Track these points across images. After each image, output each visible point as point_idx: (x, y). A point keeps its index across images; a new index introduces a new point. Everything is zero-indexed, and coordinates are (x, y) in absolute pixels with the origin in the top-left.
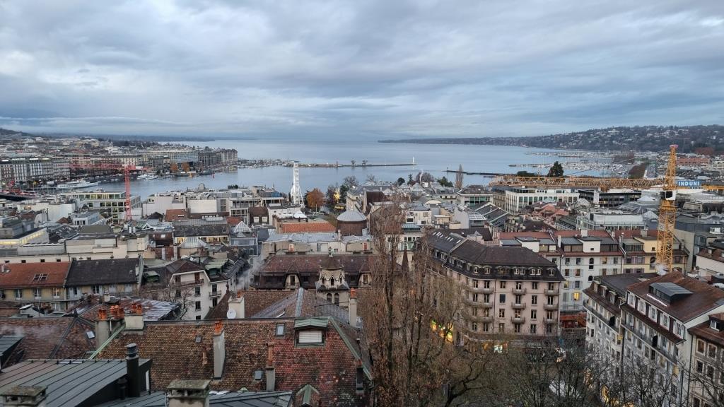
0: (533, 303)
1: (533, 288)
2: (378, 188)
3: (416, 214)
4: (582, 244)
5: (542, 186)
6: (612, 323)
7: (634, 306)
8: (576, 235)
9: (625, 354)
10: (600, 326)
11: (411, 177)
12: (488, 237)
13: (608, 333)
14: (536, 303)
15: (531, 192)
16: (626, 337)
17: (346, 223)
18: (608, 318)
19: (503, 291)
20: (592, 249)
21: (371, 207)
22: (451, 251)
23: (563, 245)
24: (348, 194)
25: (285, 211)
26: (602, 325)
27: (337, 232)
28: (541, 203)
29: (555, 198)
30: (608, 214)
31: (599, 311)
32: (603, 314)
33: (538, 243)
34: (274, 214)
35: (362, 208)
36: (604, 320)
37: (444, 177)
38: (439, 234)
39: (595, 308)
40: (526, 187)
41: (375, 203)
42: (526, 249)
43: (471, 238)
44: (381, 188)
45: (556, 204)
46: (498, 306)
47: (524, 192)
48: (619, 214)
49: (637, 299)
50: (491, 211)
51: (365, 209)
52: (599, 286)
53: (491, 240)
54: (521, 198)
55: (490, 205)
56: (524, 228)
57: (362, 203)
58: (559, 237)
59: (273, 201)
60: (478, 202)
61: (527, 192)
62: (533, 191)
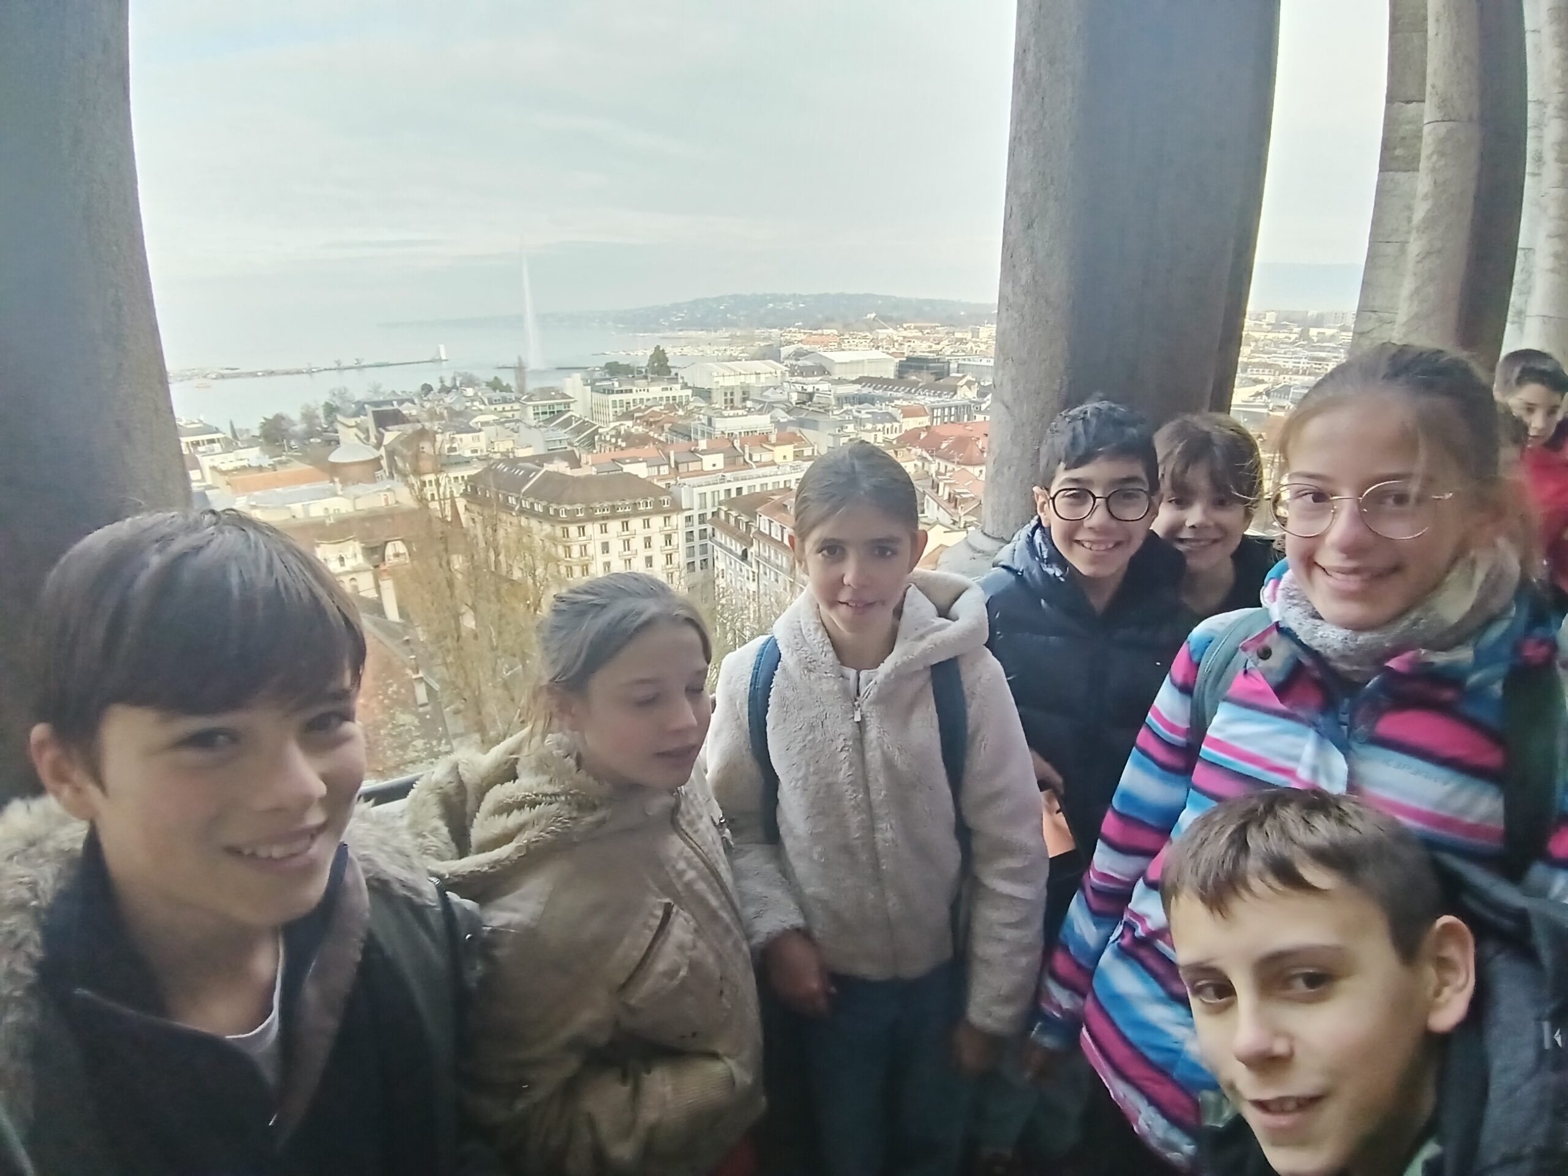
0: (646, 547)
1: (644, 527)
2: (390, 403)
3: (461, 440)
4: (701, 460)
5: (642, 382)
6: (744, 556)
7: (767, 532)
8: (693, 449)
9: (762, 592)
10: (731, 563)
11: (442, 381)
12: (576, 463)
13: (741, 570)
14: (650, 547)
15: (626, 391)
16: (761, 572)
17: (345, 465)
18: (739, 552)
19: (605, 537)
20: (714, 465)
21: (382, 435)
22: (523, 491)
23: (676, 463)
24: (339, 418)
25: (231, 456)
26: (733, 562)
27: (333, 481)
28: (643, 407)
29: (661, 398)
30: (729, 417)
31: (728, 545)
32: (733, 548)
33: (644, 464)
34: (212, 464)
35: (368, 438)
36: (736, 555)
37: (496, 378)
38: (501, 466)
39: (723, 542)
40: (620, 386)
41: (389, 428)
42: (629, 474)
43: (549, 467)
44: (395, 403)
45: (662, 407)
46: (601, 558)
47: (617, 392)
48: (743, 415)
49: (770, 522)
50: (574, 425)
51: (373, 440)
52: (726, 512)
53: (580, 467)
54: (614, 402)
55: (572, 416)
56: (624, 445)
57: (367, 431)
58: (672, 453)
59: (203, 441)
60: (553, 412)
61: (622, 392)
62: (631, 391)
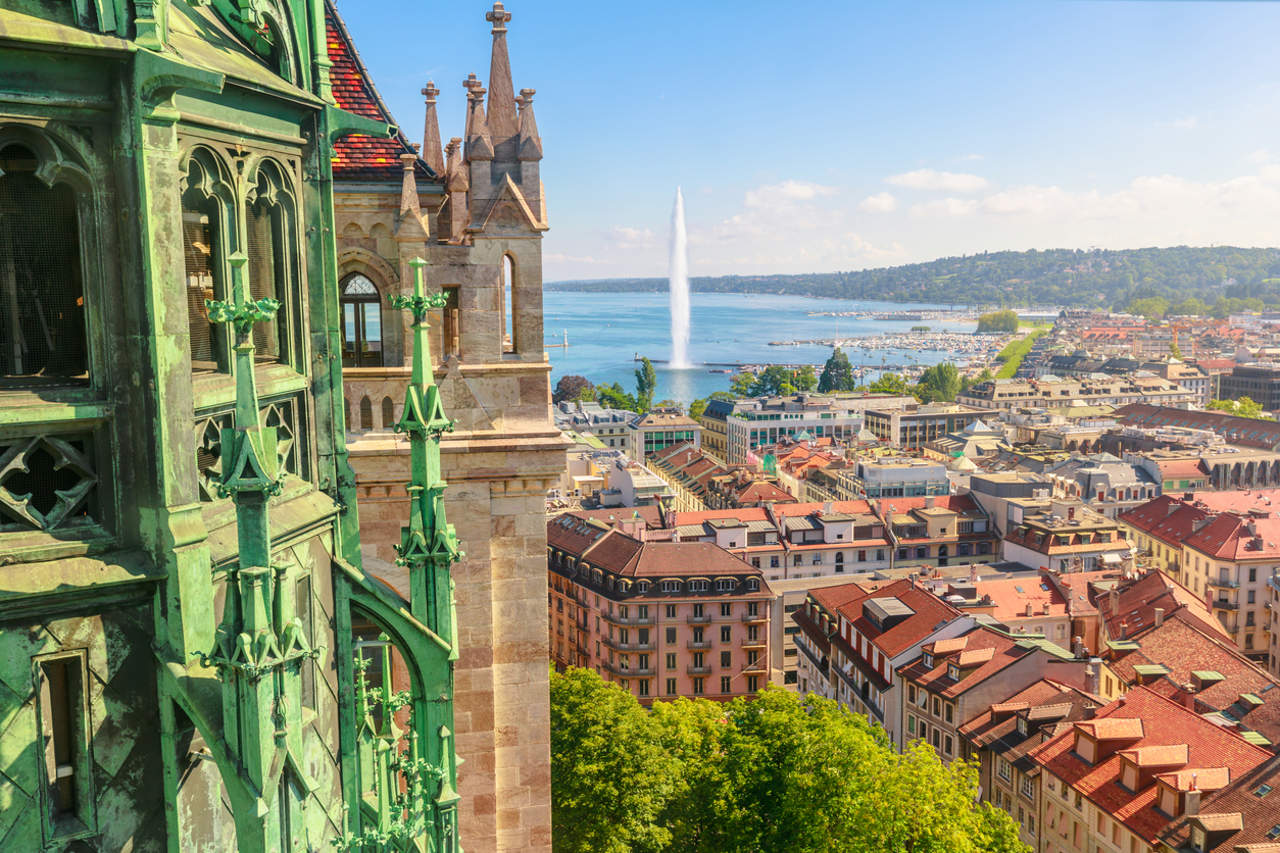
1: (723, 614)
5: (795, 406)
7: (845, 637)
8: (815, 512)
15: (772, 417)
19: (671, 621)
22: (586, 554)
28: (788, 441)
31: (811, 650)
33: (745, 530)
37: (615, 385)
38: (567, 521)
40: (764, 408)
45: (814, 443)
46: (665, 649)
47: (760, 418)
52: (811, 606)
54: (754, 434)
55: (690, 450)
60: (671, 441)
61: (766, 418)
62: (778, 417)
